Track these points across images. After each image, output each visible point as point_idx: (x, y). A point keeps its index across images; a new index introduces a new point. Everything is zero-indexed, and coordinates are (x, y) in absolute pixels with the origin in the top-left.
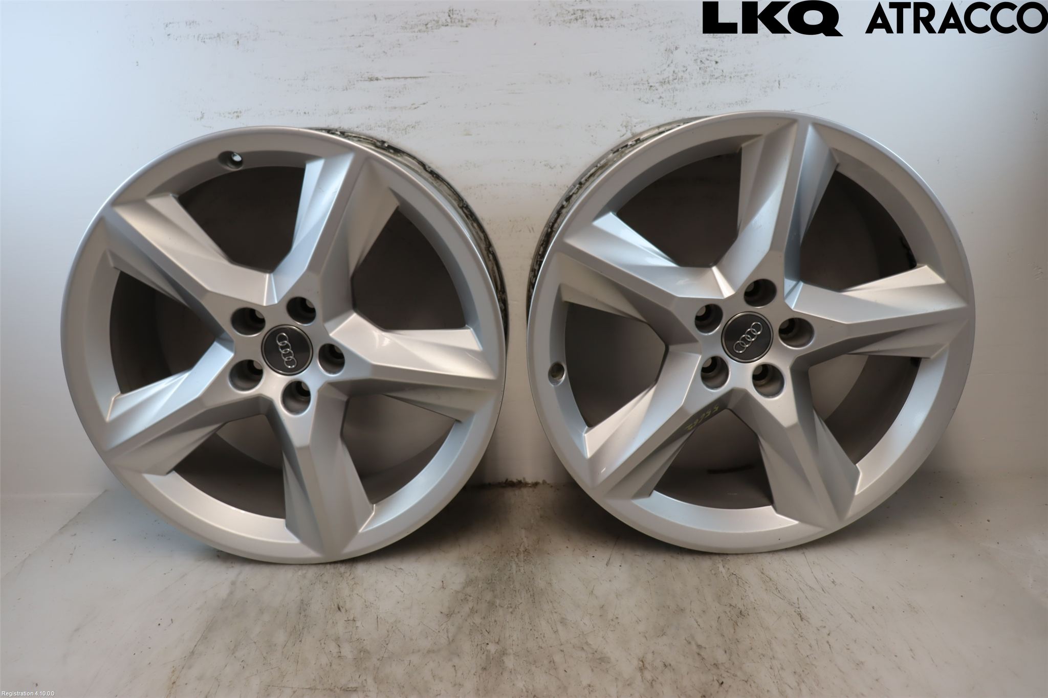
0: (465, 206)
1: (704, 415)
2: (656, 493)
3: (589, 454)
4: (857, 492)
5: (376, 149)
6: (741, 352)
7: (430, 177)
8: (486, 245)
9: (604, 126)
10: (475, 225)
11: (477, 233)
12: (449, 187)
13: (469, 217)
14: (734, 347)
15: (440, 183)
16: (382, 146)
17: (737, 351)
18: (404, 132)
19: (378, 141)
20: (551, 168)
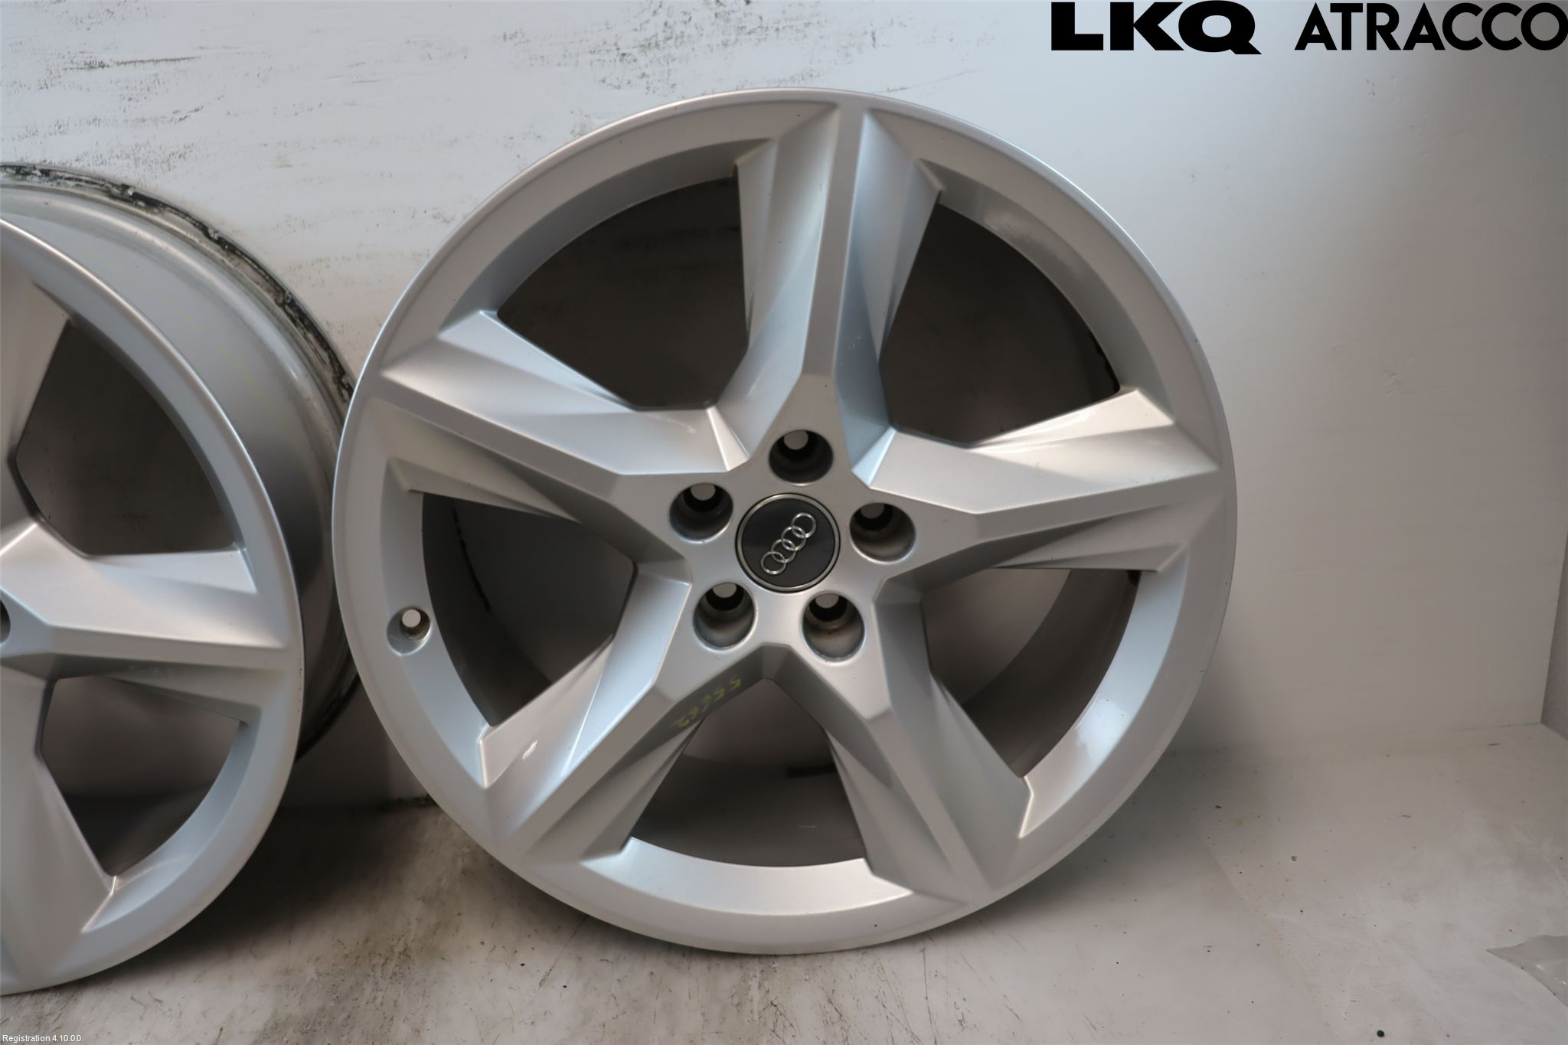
0: (289, 301)
1: (708, 697)
2: (633, 843)
3: (485, 781)
4: (1022, 834)
5: (112, 202)
6: (775, 573)
7: (218, 251)
8: (335, 372)
9: (539, 137)
10: (310, 336)
11: (315, 351)
12: (256, 267)
13: (298, 321)
14: (762, 561)
15: (237, 260)
16: (122, 194)
17: (768, 571)
18: (165, 166)
19: (114, 185)
20: (445, 221)
